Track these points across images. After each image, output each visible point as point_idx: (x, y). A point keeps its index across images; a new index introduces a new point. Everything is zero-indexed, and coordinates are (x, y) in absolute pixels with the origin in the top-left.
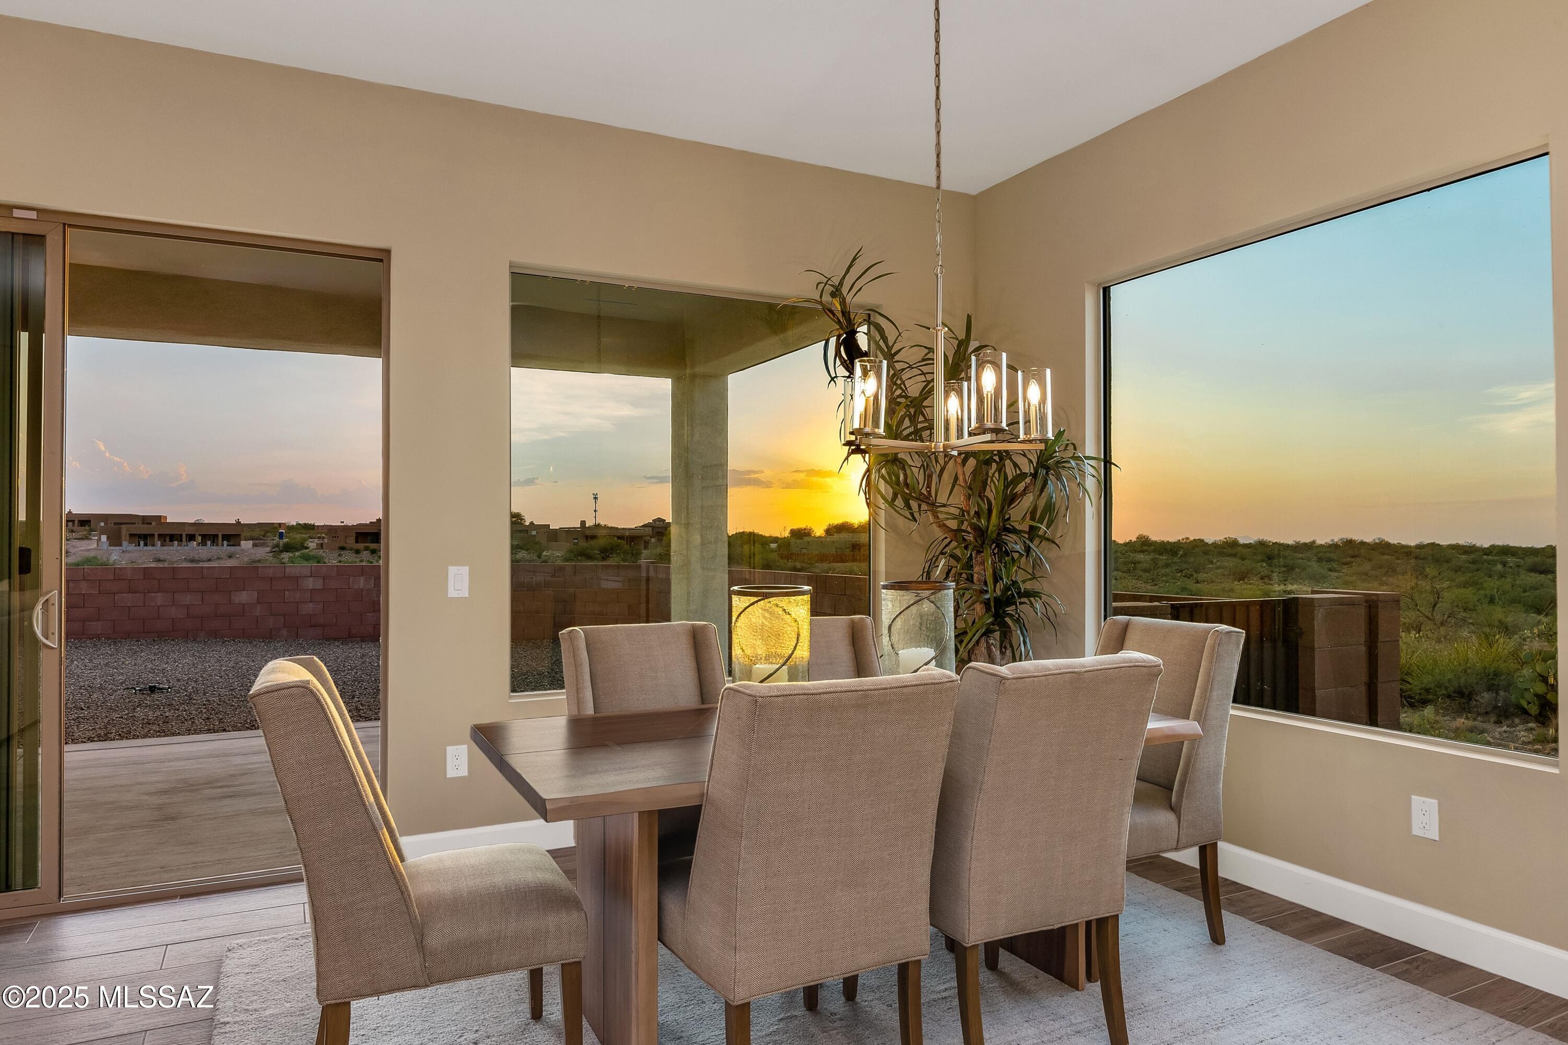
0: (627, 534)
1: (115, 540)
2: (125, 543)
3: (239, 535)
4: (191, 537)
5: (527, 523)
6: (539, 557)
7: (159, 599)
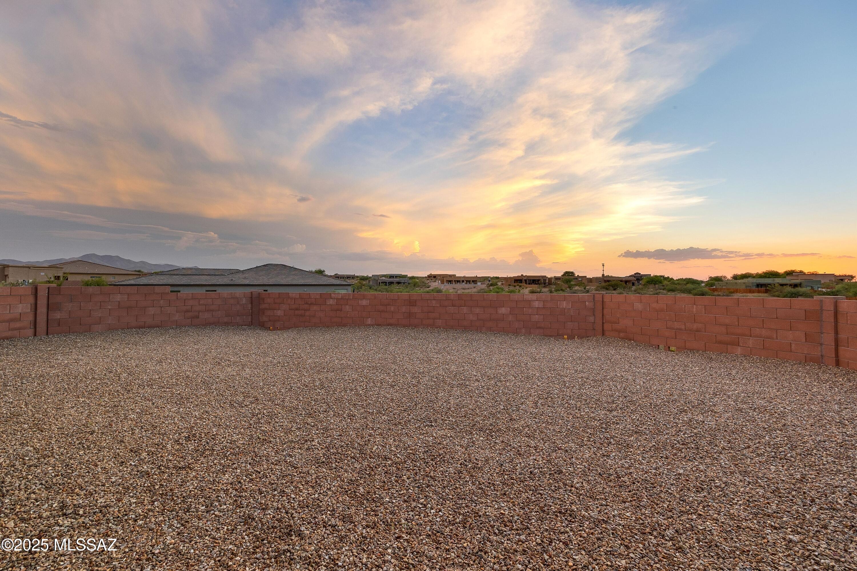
0: (624, 279)
1: (442, 282)
2: (445, 283)
3: (476, 281)
4: (463, 281)
5: (576, 276)
6: (585, 289)
7: (465, 310)
